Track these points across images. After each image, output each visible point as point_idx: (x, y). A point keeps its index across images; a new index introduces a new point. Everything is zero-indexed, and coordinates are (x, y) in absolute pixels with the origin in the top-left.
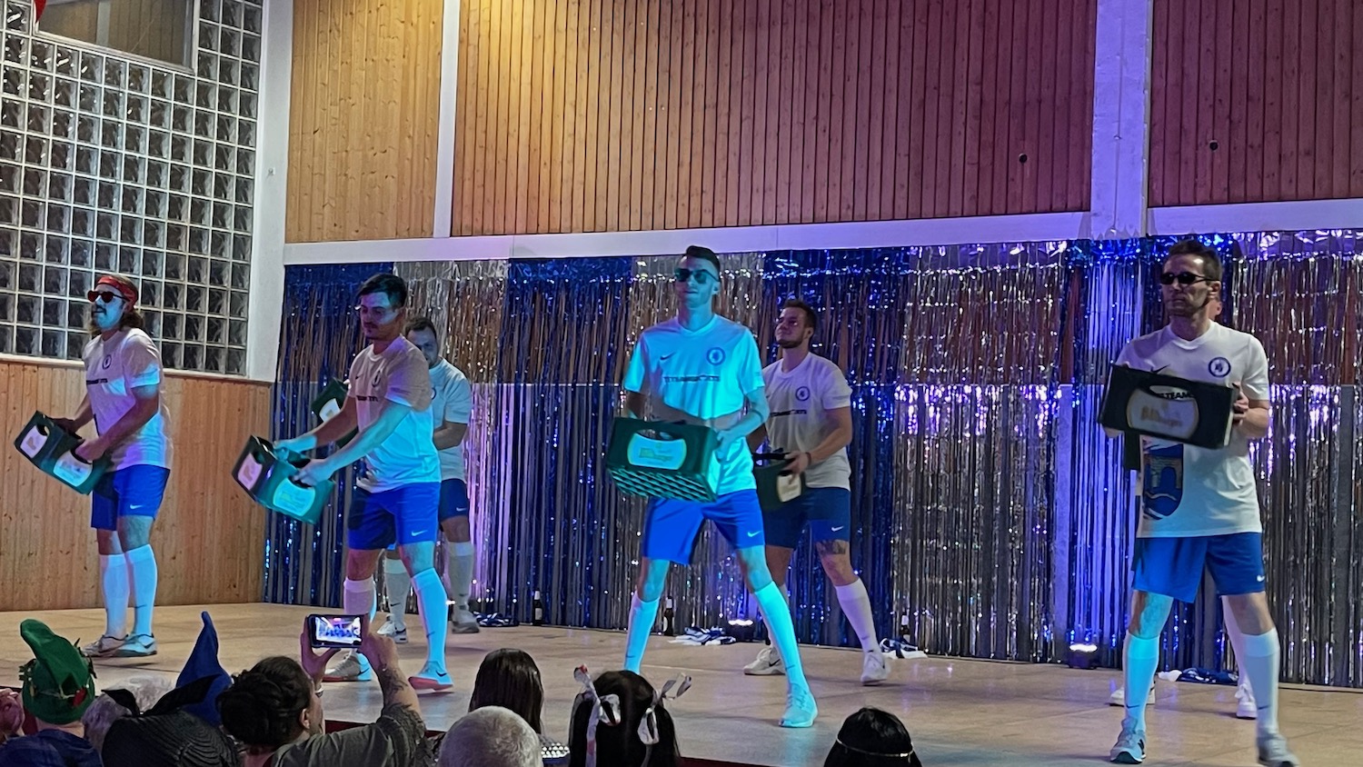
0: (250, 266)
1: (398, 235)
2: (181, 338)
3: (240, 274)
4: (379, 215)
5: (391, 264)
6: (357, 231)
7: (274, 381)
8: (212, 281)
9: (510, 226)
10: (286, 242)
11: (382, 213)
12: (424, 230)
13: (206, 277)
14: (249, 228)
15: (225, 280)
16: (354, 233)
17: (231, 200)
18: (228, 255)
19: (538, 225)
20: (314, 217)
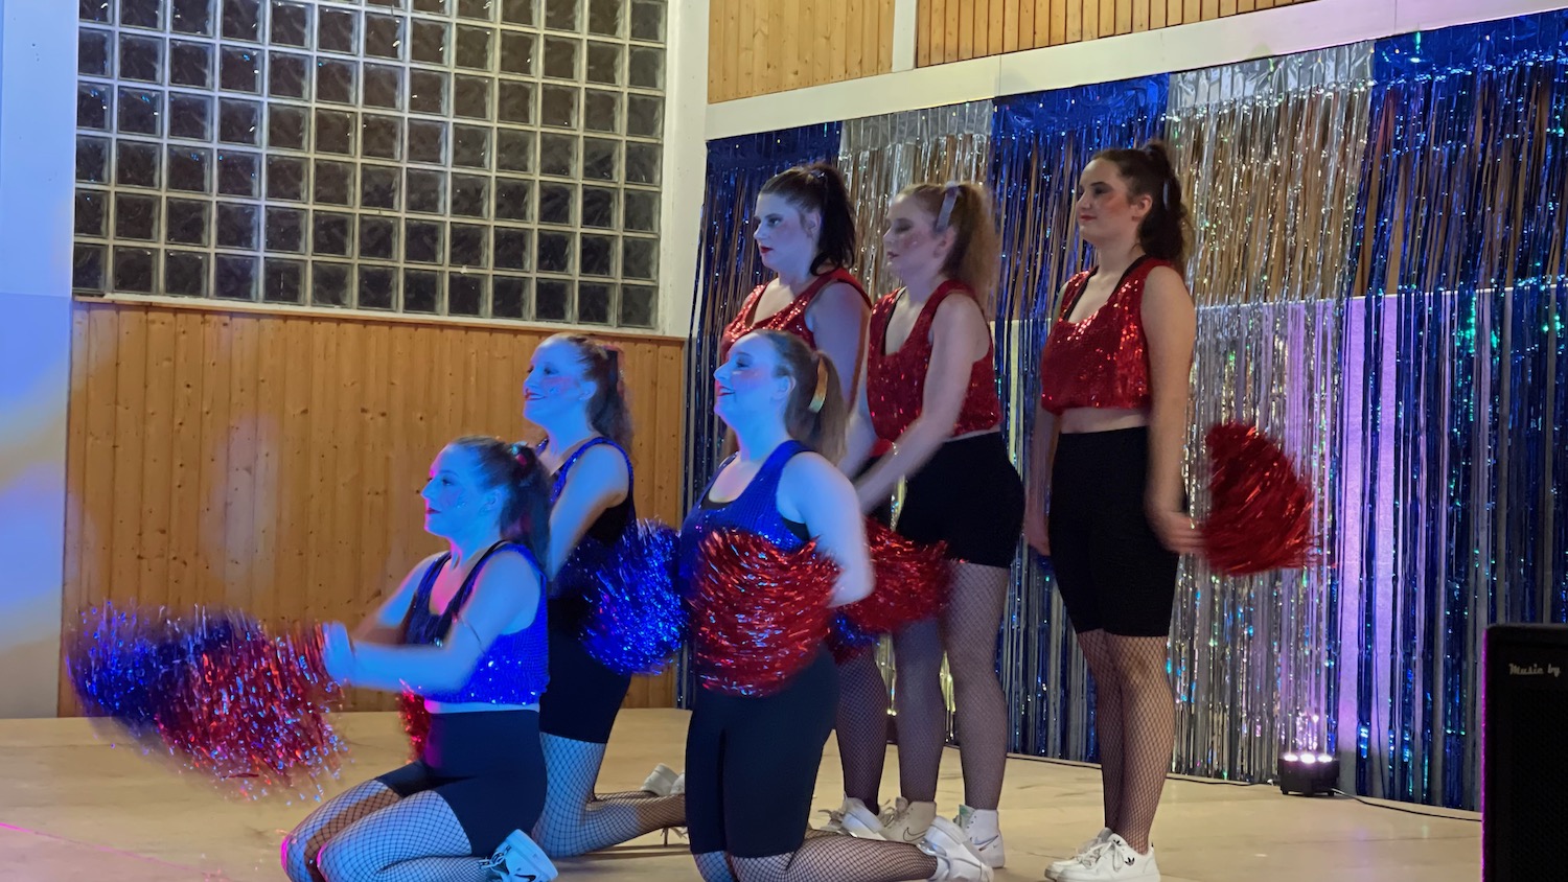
0: (662, 146)
1: (848, 75)
2: (532, 271)
3: (644, 162)
4: (824, 40)
5: (839, 123)
6: (796, 73)
7: (688, 337)
8: (589, 172)
9: (995, 44)
10: (711, 101)
11: (828, 38)
12: (879, 63)
13: (578, 167)
14: (660, 84)
15: (615, 172)
16: (792, 77)
17: (624, 36)
18: (621, 132)
19: (1035, 33)
20: (743, 55)
